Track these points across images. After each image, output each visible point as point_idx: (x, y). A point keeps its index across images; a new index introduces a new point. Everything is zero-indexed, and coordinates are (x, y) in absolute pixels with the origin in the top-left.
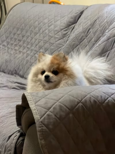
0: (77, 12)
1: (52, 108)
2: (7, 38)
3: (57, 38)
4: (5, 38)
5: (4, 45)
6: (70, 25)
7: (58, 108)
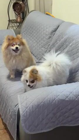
0: (57, 25)
1: (28, 107)
2: (26, 30)
3: (47, 38)
4: (25, 30)
5: (24, 34)
6: (53, 32)
7: (31, 107)
